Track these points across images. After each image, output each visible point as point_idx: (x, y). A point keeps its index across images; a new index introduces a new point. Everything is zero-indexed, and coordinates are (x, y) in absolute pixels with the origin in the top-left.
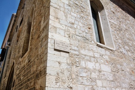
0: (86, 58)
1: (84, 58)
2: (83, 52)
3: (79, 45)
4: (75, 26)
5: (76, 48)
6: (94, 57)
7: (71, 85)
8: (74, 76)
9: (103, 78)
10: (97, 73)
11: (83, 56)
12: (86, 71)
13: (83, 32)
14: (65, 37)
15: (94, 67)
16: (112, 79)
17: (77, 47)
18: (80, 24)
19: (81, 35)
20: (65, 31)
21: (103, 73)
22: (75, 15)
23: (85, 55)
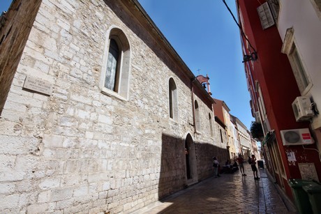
0: (78, 105)
1: (74, 105)
2: (75, 97)
3: (71, 88)
4: (72, 63)
5: (64, 92)
6: (92, 106)
7: (41, 135)
8: (50, 125)
9: (97, 130)
10: (90, 124)
11: (73, 102)
12: (72, 120)
13: (84, 73)
14: (48, 74)
15: (88, 117)
16: (110, 132)
17: (67, 90)
18: (82, 62)
19: (79, 76)
20: (51, 66)
21: (99, 124)
22: (77, 49)
23: (78, 102)
